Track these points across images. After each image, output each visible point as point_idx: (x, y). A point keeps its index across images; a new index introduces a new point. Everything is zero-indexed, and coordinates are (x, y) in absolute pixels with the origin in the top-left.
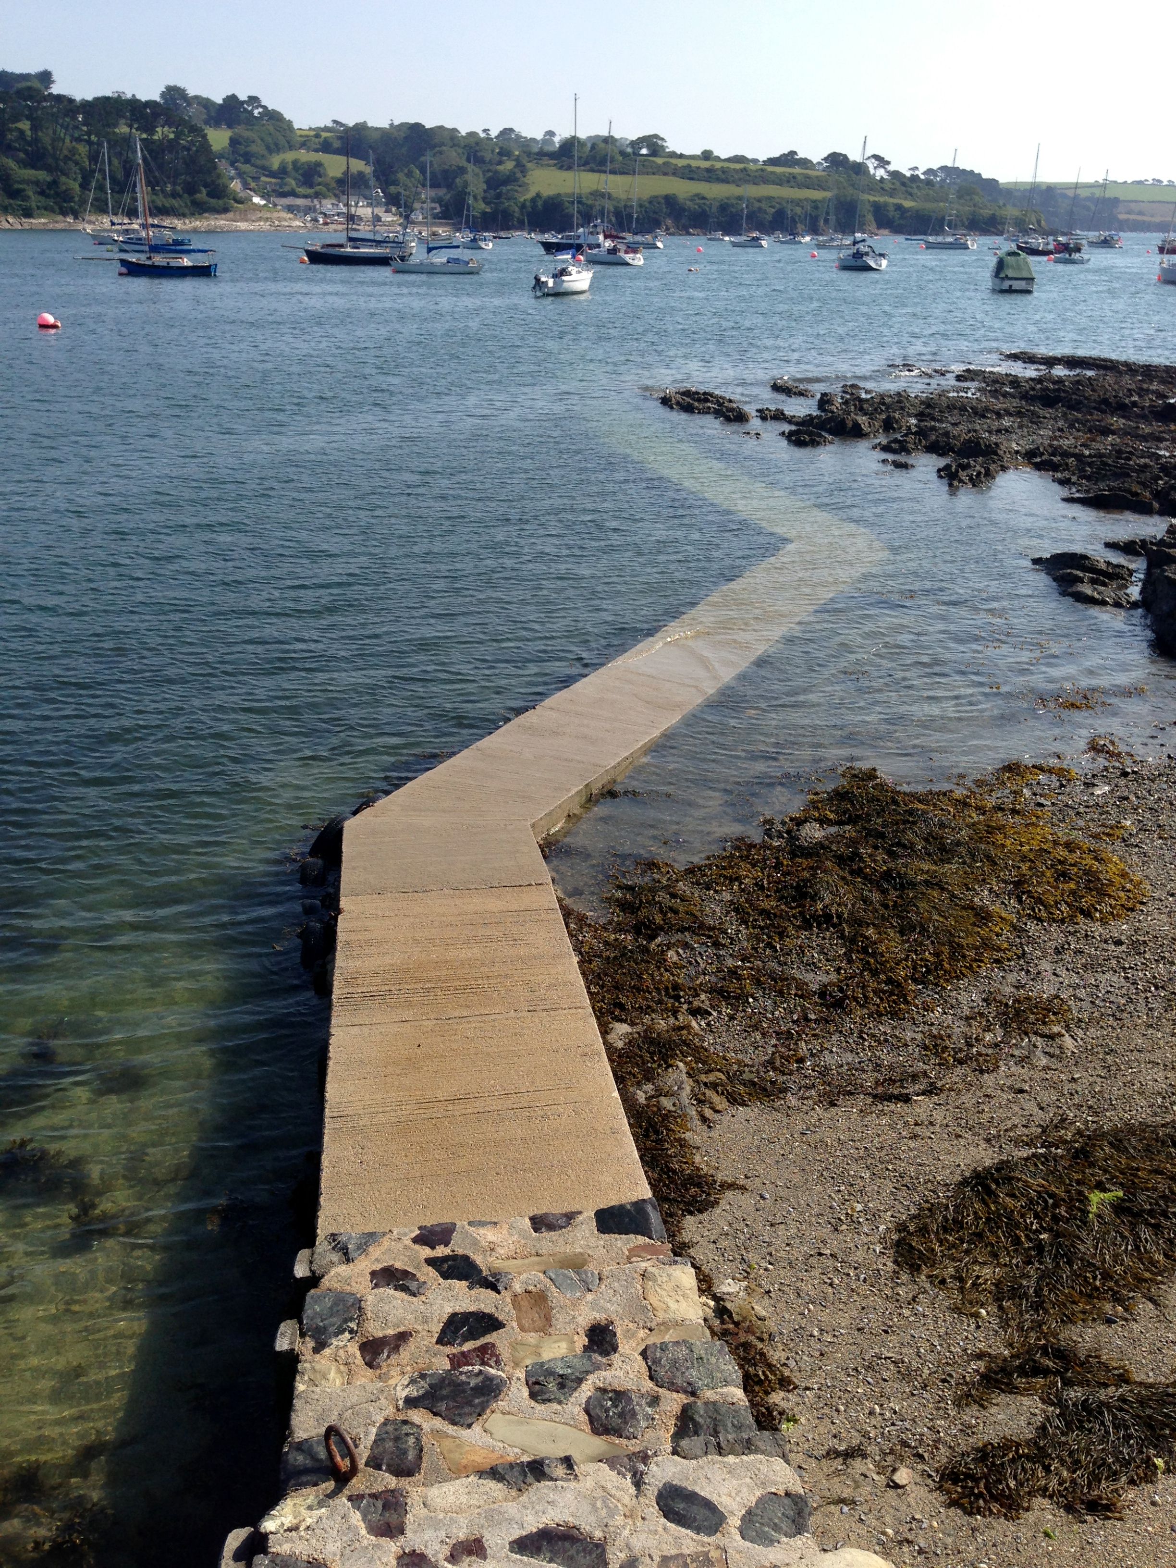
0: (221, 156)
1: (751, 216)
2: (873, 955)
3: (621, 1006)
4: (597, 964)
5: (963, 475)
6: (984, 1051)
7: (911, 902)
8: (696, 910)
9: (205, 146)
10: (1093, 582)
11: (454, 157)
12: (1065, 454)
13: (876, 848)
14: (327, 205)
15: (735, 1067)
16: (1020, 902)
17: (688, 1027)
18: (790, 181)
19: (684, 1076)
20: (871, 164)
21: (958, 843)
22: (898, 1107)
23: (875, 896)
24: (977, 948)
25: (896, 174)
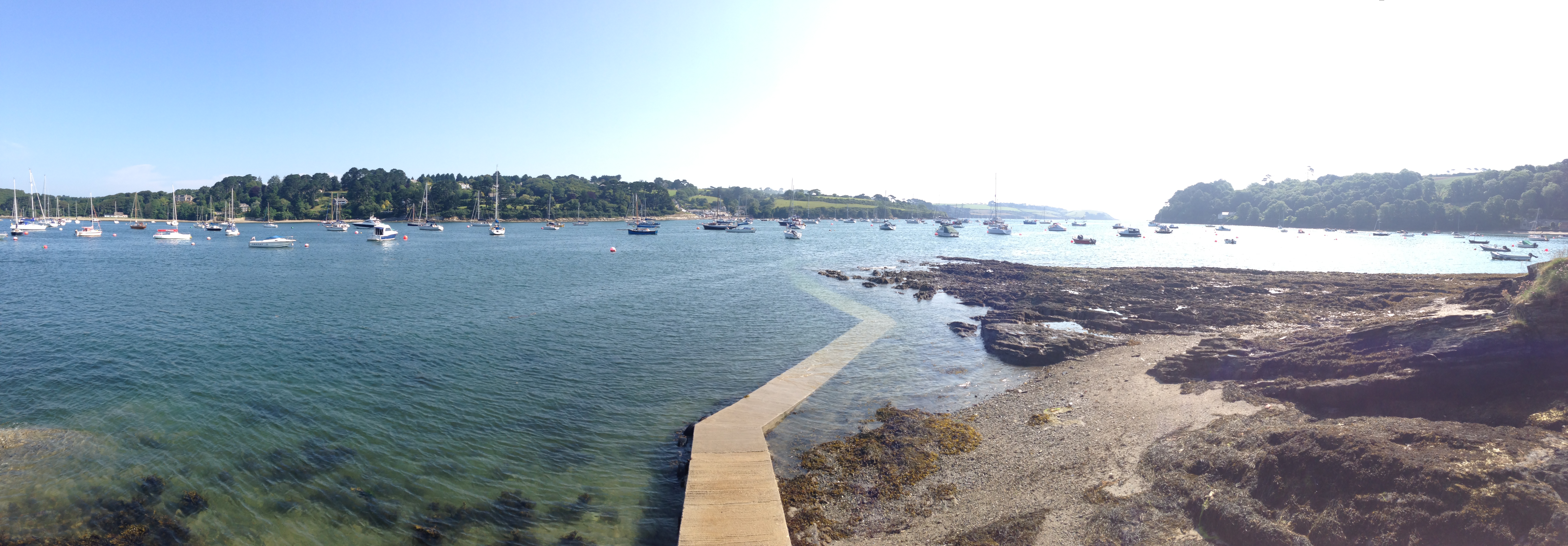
0: (673, 197)
1: (850, 213)
2: (888, 475)
3: (793, 500)
4: (785, 483)
5: (921, 296)
6: (926, 508)
7: (902, 453)
8: (823, 461)
9: (667, 194)
10: (965, 331)
11: (749, 196)
12: (955, 289)
13: (890, 433)
14: (707, 212)
15: (835, 524)
16: (940, 448)
17: (818, 509)
18: (863, 203)
19: (816, 528)
20: (890, 198)
21: (919, 428)
22: (895, 536)
23: (890, 452)
24: (924, 468)
25: (898, 201)
